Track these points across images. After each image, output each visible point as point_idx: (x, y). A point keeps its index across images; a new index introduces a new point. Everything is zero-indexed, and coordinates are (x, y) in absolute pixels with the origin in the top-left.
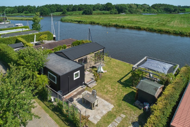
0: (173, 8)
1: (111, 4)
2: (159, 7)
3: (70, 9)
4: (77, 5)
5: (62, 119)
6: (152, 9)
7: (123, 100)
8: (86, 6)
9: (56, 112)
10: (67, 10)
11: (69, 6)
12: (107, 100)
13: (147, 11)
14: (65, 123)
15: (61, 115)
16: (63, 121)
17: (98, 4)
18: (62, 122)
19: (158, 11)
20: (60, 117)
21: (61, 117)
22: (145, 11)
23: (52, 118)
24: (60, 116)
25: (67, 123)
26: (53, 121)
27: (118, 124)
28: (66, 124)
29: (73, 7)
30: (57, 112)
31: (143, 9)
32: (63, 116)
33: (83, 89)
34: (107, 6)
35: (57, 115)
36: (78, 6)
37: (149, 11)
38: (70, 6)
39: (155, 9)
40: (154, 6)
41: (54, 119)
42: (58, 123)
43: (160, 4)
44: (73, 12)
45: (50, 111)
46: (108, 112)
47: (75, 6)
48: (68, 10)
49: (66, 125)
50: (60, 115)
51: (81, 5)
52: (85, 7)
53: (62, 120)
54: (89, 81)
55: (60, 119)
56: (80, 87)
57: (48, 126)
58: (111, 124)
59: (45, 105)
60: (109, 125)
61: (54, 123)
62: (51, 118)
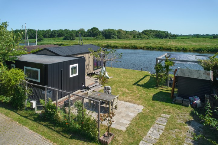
0: (164, 34)
1: (97, 28)
2: (150, 33)
3: (48, 35)
4: (56, 31)
5: (56, 130)
6: (143, 35)
7: (153, 100)
8: (67, 31)
9: (42, 123)
10: (43, 36)
11: (46, 31)
12: (129, 101)
13: (137, 37)
14: (63, 135)
15: (53, 125)
16: (60, 133)
17: (81, 29)
18: (56, 135)
19: (149, 37)
20: (51, 129)
21: (53, 128)
22: (135, 37)
23: (35, 131)
24: (51, 127)
25: (67, 136)
26: (37, 136)
27: (164, 127)
28: (65, 136)
29: (51, 33)
30: (45, 122)
31: (133, 35)
32: (58, 127)
33: (83, 93)
34: (92, 31)
35: (45, 125)
36: (58, 32)
37: (139, 36)
38: (48, 31)
39: (146, 35)
40: (145, 32)
41: (40, 133)
42: (48, 137)
43: (151, 30)
44: (52, 38)
45: (30, 122)
46: (139, 114)
47: (54, 31)
48: (45, 36)
49: (67, 138)
50: (50, 124)
51: (60, 30)
52: (66, 33)
53: (57, 132)
54: (92, 85)
55: (52, 131)
56: (80, 90)
57: (28, 144)
58: (152, 128)
59: (19, 116)
60: (149, 129)
61: (39, 138)
62: (32, 131)
